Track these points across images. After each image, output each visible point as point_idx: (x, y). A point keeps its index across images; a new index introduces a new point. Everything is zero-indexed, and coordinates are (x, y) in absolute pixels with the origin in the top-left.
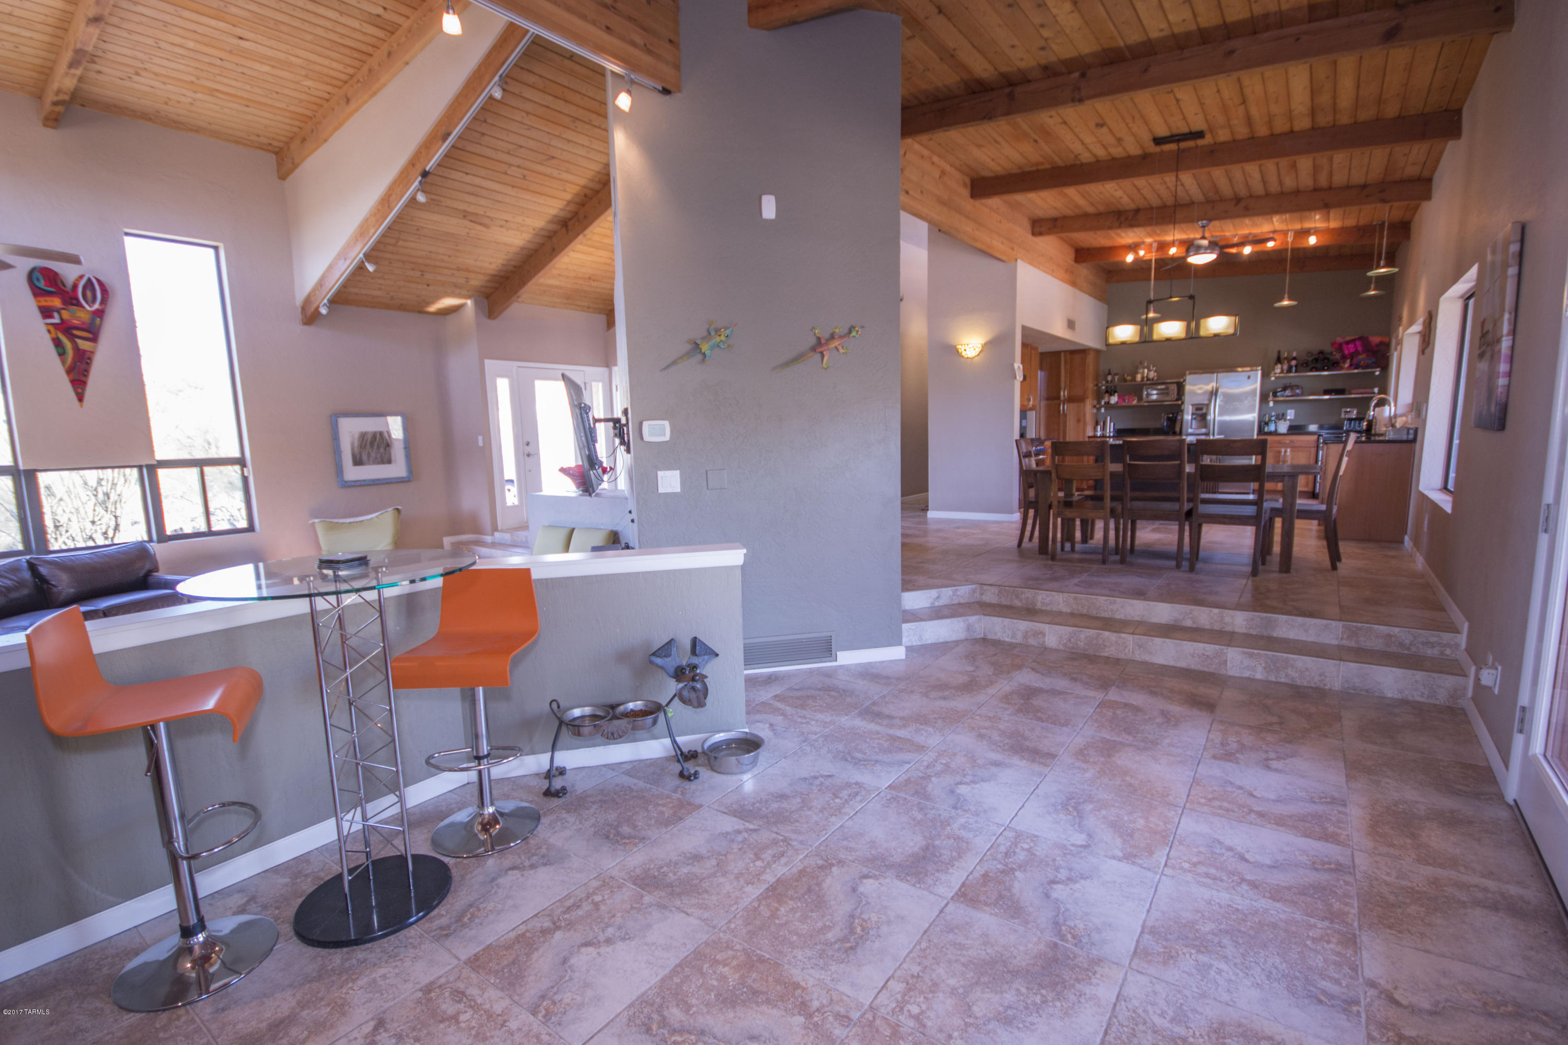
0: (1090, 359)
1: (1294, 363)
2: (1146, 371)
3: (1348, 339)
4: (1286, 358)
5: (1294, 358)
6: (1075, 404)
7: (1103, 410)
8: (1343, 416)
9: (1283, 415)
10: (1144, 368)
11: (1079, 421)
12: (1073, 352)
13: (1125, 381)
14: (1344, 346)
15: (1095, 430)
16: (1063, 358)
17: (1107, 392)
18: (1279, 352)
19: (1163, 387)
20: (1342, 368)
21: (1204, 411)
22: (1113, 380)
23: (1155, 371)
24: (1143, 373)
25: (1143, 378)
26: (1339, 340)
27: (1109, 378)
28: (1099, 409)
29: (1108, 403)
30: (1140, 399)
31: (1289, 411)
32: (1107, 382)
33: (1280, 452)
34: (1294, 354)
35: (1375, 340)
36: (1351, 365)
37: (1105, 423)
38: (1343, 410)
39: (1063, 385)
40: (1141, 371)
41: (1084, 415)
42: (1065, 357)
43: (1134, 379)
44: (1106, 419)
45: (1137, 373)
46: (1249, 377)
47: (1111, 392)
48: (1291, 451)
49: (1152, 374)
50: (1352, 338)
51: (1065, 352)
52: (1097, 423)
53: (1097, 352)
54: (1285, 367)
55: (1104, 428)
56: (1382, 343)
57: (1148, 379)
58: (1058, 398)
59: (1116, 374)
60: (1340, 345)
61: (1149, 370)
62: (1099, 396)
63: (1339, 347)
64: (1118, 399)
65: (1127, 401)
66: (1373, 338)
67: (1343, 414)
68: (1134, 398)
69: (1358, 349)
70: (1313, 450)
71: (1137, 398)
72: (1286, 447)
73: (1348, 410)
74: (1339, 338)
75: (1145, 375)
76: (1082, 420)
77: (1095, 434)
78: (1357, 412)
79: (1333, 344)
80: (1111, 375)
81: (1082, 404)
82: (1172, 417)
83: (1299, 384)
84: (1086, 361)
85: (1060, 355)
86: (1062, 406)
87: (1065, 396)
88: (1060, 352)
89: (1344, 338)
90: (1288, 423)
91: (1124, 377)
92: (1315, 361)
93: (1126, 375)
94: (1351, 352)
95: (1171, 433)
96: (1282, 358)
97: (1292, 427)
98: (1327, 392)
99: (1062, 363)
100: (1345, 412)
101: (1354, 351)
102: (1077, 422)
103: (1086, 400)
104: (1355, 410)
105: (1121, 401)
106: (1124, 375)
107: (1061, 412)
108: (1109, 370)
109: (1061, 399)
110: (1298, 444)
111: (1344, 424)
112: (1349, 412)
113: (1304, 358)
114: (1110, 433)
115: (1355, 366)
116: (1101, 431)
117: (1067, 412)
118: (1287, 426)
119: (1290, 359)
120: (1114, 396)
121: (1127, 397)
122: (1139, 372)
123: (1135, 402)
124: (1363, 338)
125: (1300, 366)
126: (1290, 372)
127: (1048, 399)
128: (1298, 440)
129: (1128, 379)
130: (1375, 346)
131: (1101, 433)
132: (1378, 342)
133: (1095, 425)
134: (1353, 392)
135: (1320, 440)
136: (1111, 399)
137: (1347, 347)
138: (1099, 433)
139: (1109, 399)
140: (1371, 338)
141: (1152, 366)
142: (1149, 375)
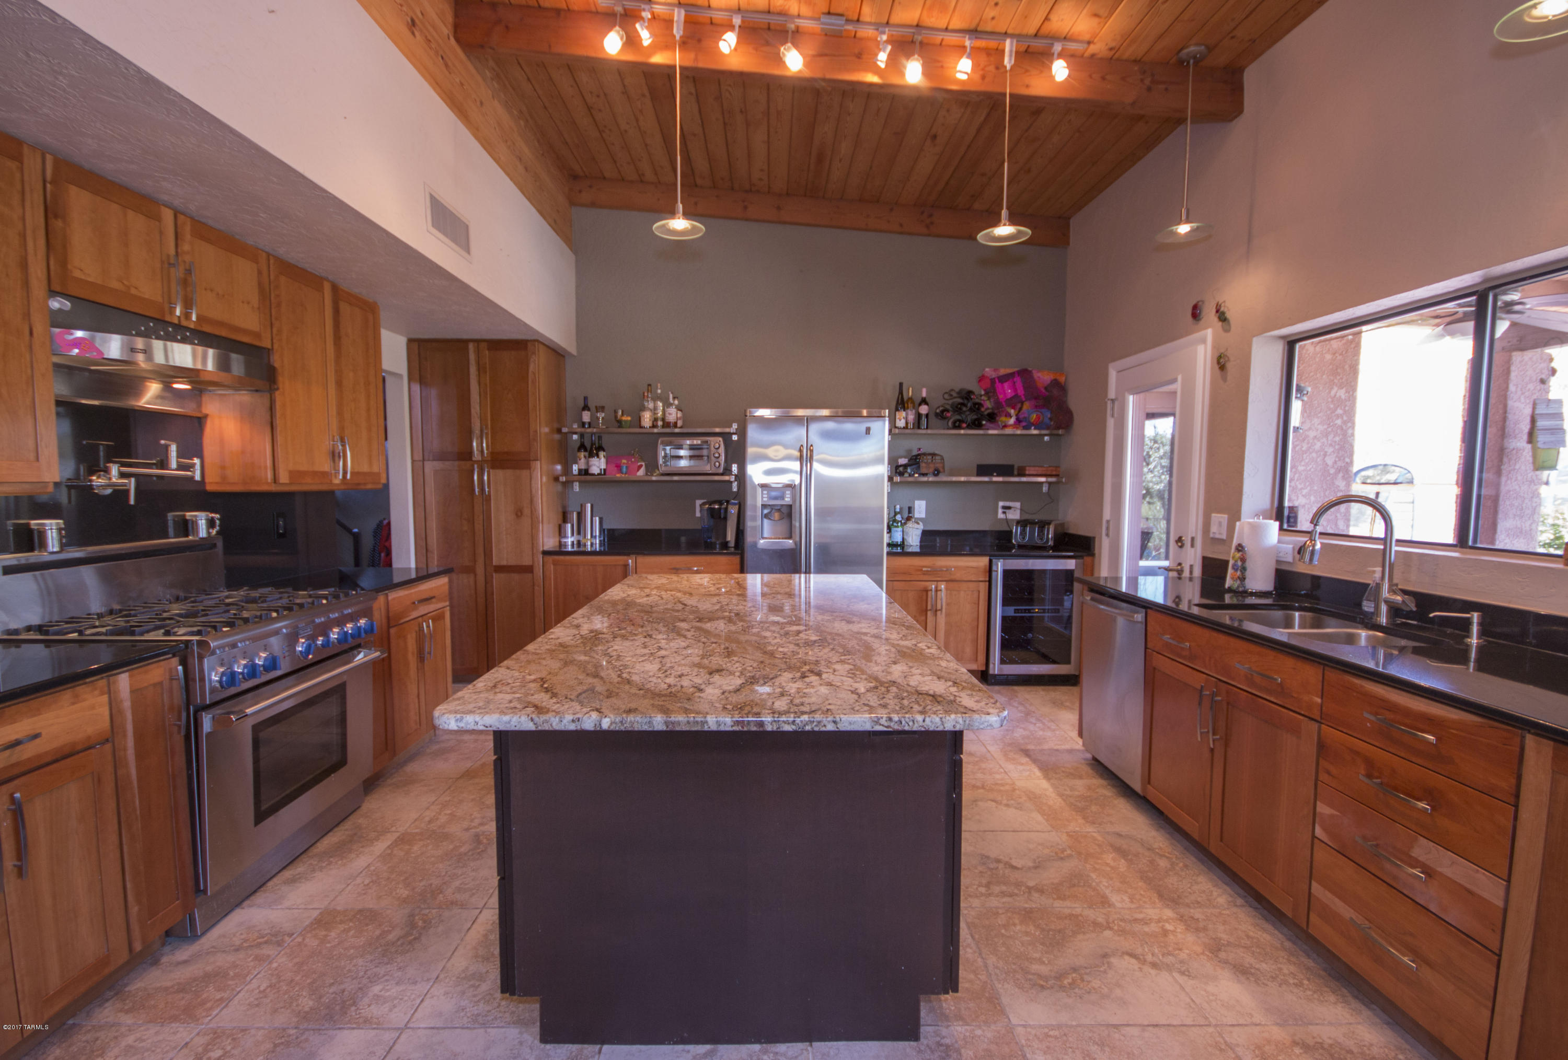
0: (538, 364)
1: (924, 409)
2: (660, 404)
3: (1003, 372)
4: (910, 399)
5: (924, 401)
6: (509, 472)
7: (576, 487)
8: (1001, 515)
9: (910, 510)
10: (655, 399)
11: (519, 513)
12: (496, 345)
13: (620, 423)
14: (998, 384)
15: (561, 532)
16: (472, 357)
17: (582, 447)
18: (901, 385)
19: (697, 442)
20: (1005, 426)
21: (788, 499)
22: (594, 419)
23: (679, 409)
24: (655, 408)
25: (656, 420)
26: (989, 372)
27: (586, 416)
28: (567, 484)
29: (585, 472)
30: (652, 466)
31: (917, 503)
32: (583, 424)
33: (926, 591)
34: (924, 395)
35: (1044, 377)
36: (1018, 421)
37: (581, 516)
38: (1001, 504)
39: (476, 425)
40: (651, 405)
41: (532, 501)
42: (478, 352)
43: (638, 422)
44: (583, 506)
45: (643, 408)
46: (868, 430)
47: (593, 450)
48: (947, 589)
49: (673, 414)
50: (1009, 371)
51: (477, 341)
52: (565, 518)
53: (557, 354)
54: (911, 417)
55: (580, 529)
56: (1055, 383)
57: (666, 424)
58: (465, 455)
59: (601, 409)
60: (993, 381)
61: (667, 404)
62: (564, 455)
63: (992, 385)
64: (607, 463)
65: (624, 470)
66: (1039, 374)
67: (1000, 511)
68: (639, 464)
69: (1020, 392)
70: (983, 587)
71: (646, 465)
72: (937, 581)
73: (1007, 504)
74: (987, 369)
75: (660, 414)
76: (527, 511)
77: (560, 542)
78: (1021, 510)
79: (982, 379)
80: (589, 410)
81: (525, 473)
82: (720, 509)
83: (936, 452)
84: (528, 370)
85: (466, 350)
86: (476, 477)
87: (482, 451)
88: (465, 342)
89: (995, 370)
90: (921, 527)
91: (616, 417)
92: (957, 409)
93: (620, 413)
94: (1009, 396)
95: (718, 546)
96: (905, 398)
97: (927, 535)
98: (983, 470)
99: (473, 370)
100: (1004, 507)
101: (1016, 395)
102: (517, 515)
103: (533, 464)
104: (1017, 505)
105: (612, 468)
106: (616, 412)
107: (477, 490)
108: (586, 399)
109: (474, 459)
110: (958, 576)
111: (1011, 532)
112: (1009, 508)
113: (938, 402)
114: (592, 540)
115: (1024, 424)
116: (573, 534)
117: (489, 492)
118: (919, 532)
119: (918, 401)
120: (598, 457)
121: (624, 461)
122: (646, 404)
123: (641, 472)
124: (1024, 373)
125: (932, 416)
126: (919, 428)
127: (441, 457)
128: (955, 567)
129: (626, 421)
130: (1046, 388)
131: (572, 539)
132: (1049, 382)
133: (560, 522)
134: (1027, 472)
135: (994, 568)
136: (591, 463)
137: (1003, 387)
138: (570, 541)
139: (588, 463)
140: (1036, 375)
141: (671, 396)
142: (667, 415)
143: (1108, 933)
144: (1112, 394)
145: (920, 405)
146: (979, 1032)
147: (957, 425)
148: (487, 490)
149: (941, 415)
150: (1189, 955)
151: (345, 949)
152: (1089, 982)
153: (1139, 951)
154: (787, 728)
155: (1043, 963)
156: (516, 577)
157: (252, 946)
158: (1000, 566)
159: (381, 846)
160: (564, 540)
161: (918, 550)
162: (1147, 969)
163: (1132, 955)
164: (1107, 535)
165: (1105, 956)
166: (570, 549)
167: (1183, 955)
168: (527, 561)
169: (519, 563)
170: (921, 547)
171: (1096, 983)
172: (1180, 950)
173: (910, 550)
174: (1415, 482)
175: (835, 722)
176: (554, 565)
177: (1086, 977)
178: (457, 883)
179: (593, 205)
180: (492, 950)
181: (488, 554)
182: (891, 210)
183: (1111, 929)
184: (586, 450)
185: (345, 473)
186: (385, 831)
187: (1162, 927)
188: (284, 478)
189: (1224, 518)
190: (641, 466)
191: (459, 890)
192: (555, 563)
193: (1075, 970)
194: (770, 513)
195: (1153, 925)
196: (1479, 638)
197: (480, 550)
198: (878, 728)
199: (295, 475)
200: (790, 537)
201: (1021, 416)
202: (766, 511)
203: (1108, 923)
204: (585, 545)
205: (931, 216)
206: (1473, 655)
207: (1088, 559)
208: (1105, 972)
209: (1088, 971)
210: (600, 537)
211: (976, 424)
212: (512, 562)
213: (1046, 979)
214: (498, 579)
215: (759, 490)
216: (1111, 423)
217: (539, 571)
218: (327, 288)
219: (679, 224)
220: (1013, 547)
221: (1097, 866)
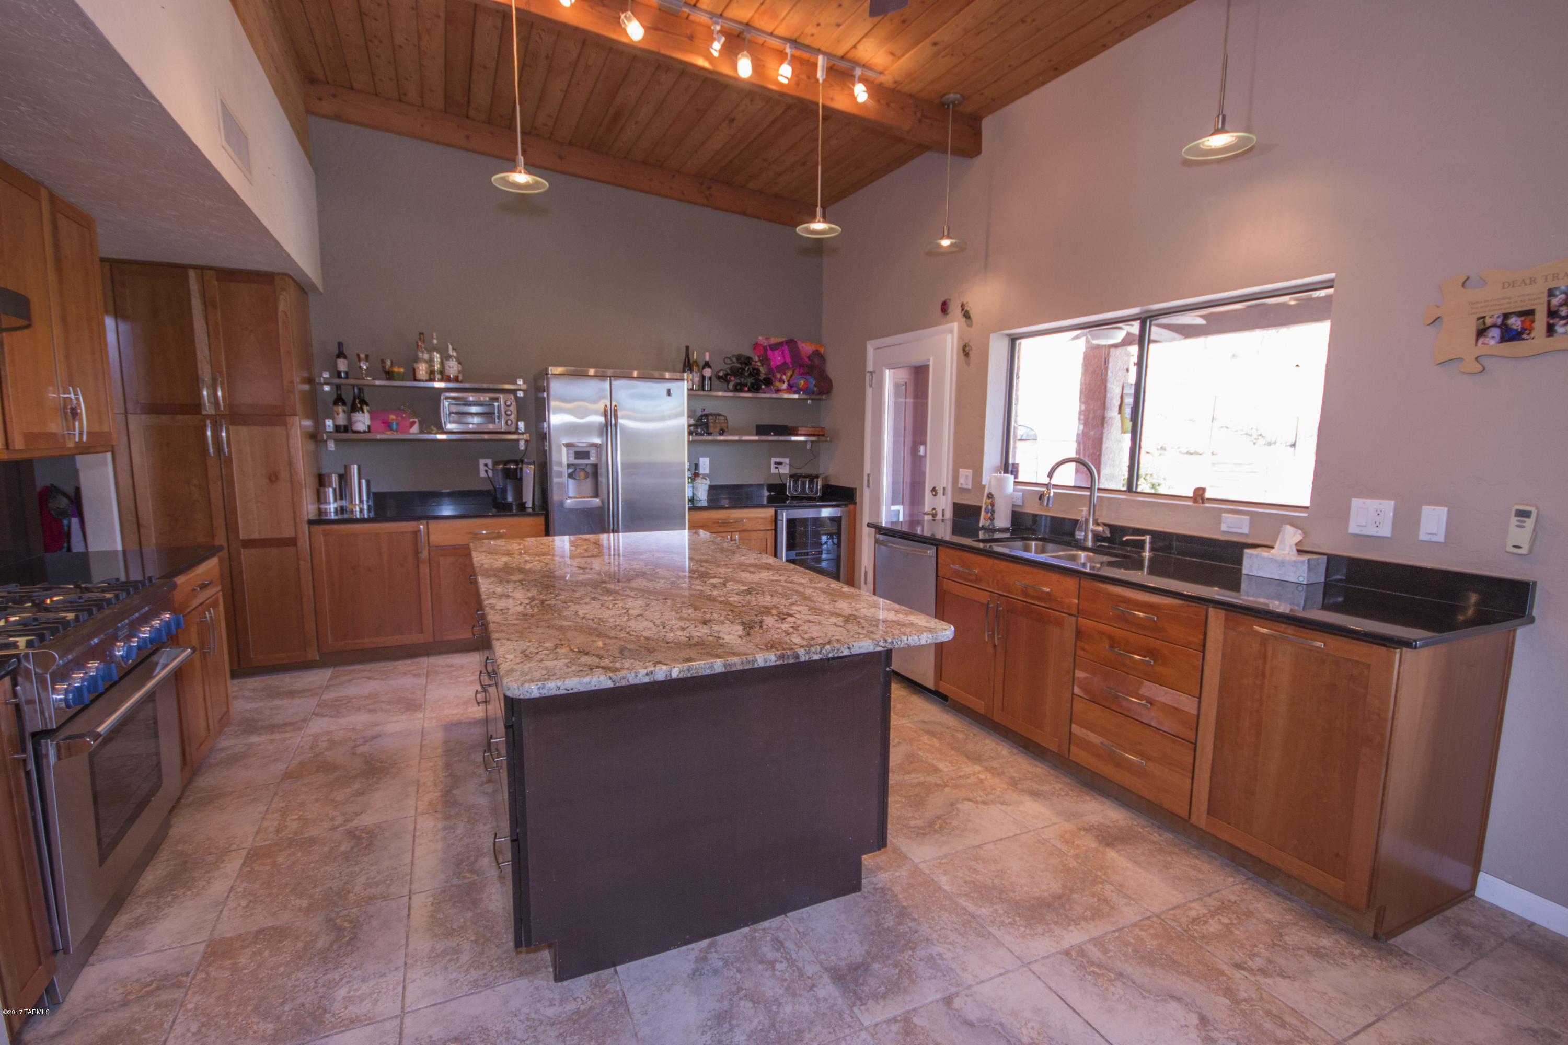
0: (289, 302)
1: (708, 372)
2: (437, 356)
3: (773, 341)
4: (696, 362)
5: (707, 365)
6: (256, 429)
7: (331, 446)
8: (773, 470)
10: (430, 350)
11: (273, 478)
12: (228, 275)
13: (387, 376)
14: (769, 352)
15: (320, 498)
16: (194, 286)
17: (339, 400)
18: (687, 348)
19: (485, 398)
21: (593, 459)
22: (354, 368)
24: (430, 362)
25: (431, 372)
26: (761, 340)
27: (342, 365)
28: (322, 443)
29: (344, 429)
31: (703, 460)
32: (339, 374)
34: (707, 358)
35: (807, 348)
36: (790, 386)
37: (344, 478)
38: (773, 460)
39: (205, 371)
40: (426, 356)
41: (290, 463)
42: (202, 282)
43: (412, 375)
44: (347, 468)
45: (416, 360)
46: (669, 393)
50: (779, 340)
51: (201, 269)
52: (323, 482)
53: (302, 290)
54: (697, 379)
55: (343, 492)
56: (817, 354)
58: (190, 407)
59: (363, 358)
60: (765, 348)
61: (445, 357)
62: (314, 409)
63: (765, 351)
64: (372, 418)
65: (394, 427)
66: (803, 345)
67: (773, 466)
68: (411, 420)
69: (788, 360)
70: (770, 535)
71: (420, 422)
72: (732, 532)
73: (778, 460)
74: (760, 338)
75: (437, 367)
76: (284, 475)
77: (319, 509)
78: (790, 465)
79: (756, 346)
80: (345, 357)
81: (279, 430)
82: (516, 469)
83: (721, 413)
84: (277, 309)
85: (186, 278)
86: (209, 433)
87: (216, 404)
88: (184, 268)
89: (767, 339)
90: (708, 482)
91: (384, 367)
92: (735, 372)
93: (388, 363)
94: (779, 363)
95: (514, 507)
96: (691, 361)
97: (713, 490)
98: (762, 430)
99: (196, 304)
100: (776, 463)
101: (785, 363)
102: (270, 479)
103: (290, 420)
104: (787, 460)
105: (379, 425)
106: (383, 361)
107: (211, 451)
108: (340, 345)
109: (204, 413)
110: (749, 526)
111: (785, 485)
112: (780, 463)
113: (721, 367)
114: (360, 506)
115: (795, 389)
116: (335, 500)
117: (230, 452)
118: (707, 488)
119: (701, 364)
120: (363, 412)
121: (392, 417)
122: (420, 354)
123: (415, 429)
124: (791, 343)
125: (714, 379)
126: (703, 389)
127: (153, 409)
128: (748, 519)
129: (398, 373)
130: (809, 358)
131: (335, 505)
132: (811, 352)
133: (317, 486)
134: (799, 432)
135: (779, 518)
136: (354, 419)
137: (774, 354)
138: (332, 507)
139: (349, 419)
140: (801, 345)
141: (450, 347)
142: (447, 367)
143: (947, 789)
144: (870, 368)
145: (704, 368)
146: (897, 874)
147: (738, 388)
148: (226, 450)
149: (723, 379)
150: (1001, 791)
151: (272, 969)
152: (950, 823)
153: (971, 796)
154: (816, 657)
155: (916, 819)
156: (273, 551)
157: (142, 997)
158: (784, 515)
159: (233, 865)
160: (323, 506)
161: (705, 504)
162: (980, 806)
163: (969, 800)
164: (868, 486)
165: (952, 804)
166: (333, 517)
167: (998, 792)
168: (288, 533)
169: (277, 535)
170: (708, 501)
171: (955, 823)
172: (995, 789)
173: (700, 505)
174: (1038, 438)
175: (849, 648)
176: (325, 535)
177: (948, 821)
178: (362, 880)
179: (338, 117)
180: (449, 926)
181: (231, 526)
182: (673, 176)
183: (948, 786)
184: (344, 403)
185: (81, 434)
186: (224, 853)
187: (978, 778)
188: (18, 443)
189: (969, 472)
190: (414, 423)
191: (368, 885)
192: (325, 534)
193: (938, 818)
194: (574, 472)
195: (972, 777)
196: (1149, 552)
197: (219, 522)
198: (879, 649)
199: (30, 437)
200: (596, 496)
201: (791, 382)
202: (570, 471)
203: (944, 783)
204: (352, 512)
205: (710, 188)
206: (1146, 564)
207: (851, 507)
208: (957, 814)
209: (946, 816)
210: (368, 502)
211: (755, 388)
212: (267, 534)
213: (923, 828)
214: (247, 556)
215: (564, 449)
216: (869, 392)
217: (304, 543)
218: (44, 193)
219: (521, 178)
220: (787, 498)
221: (920, 746)
